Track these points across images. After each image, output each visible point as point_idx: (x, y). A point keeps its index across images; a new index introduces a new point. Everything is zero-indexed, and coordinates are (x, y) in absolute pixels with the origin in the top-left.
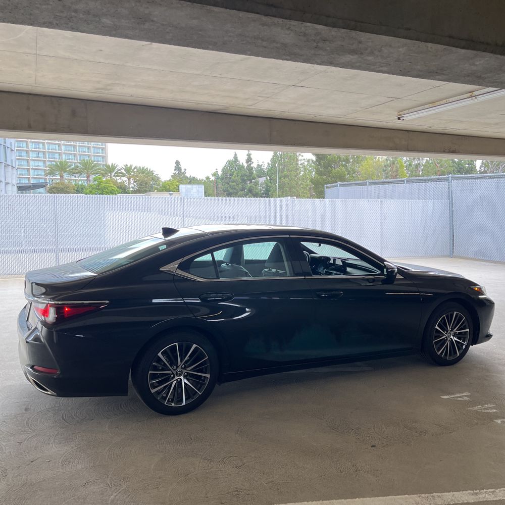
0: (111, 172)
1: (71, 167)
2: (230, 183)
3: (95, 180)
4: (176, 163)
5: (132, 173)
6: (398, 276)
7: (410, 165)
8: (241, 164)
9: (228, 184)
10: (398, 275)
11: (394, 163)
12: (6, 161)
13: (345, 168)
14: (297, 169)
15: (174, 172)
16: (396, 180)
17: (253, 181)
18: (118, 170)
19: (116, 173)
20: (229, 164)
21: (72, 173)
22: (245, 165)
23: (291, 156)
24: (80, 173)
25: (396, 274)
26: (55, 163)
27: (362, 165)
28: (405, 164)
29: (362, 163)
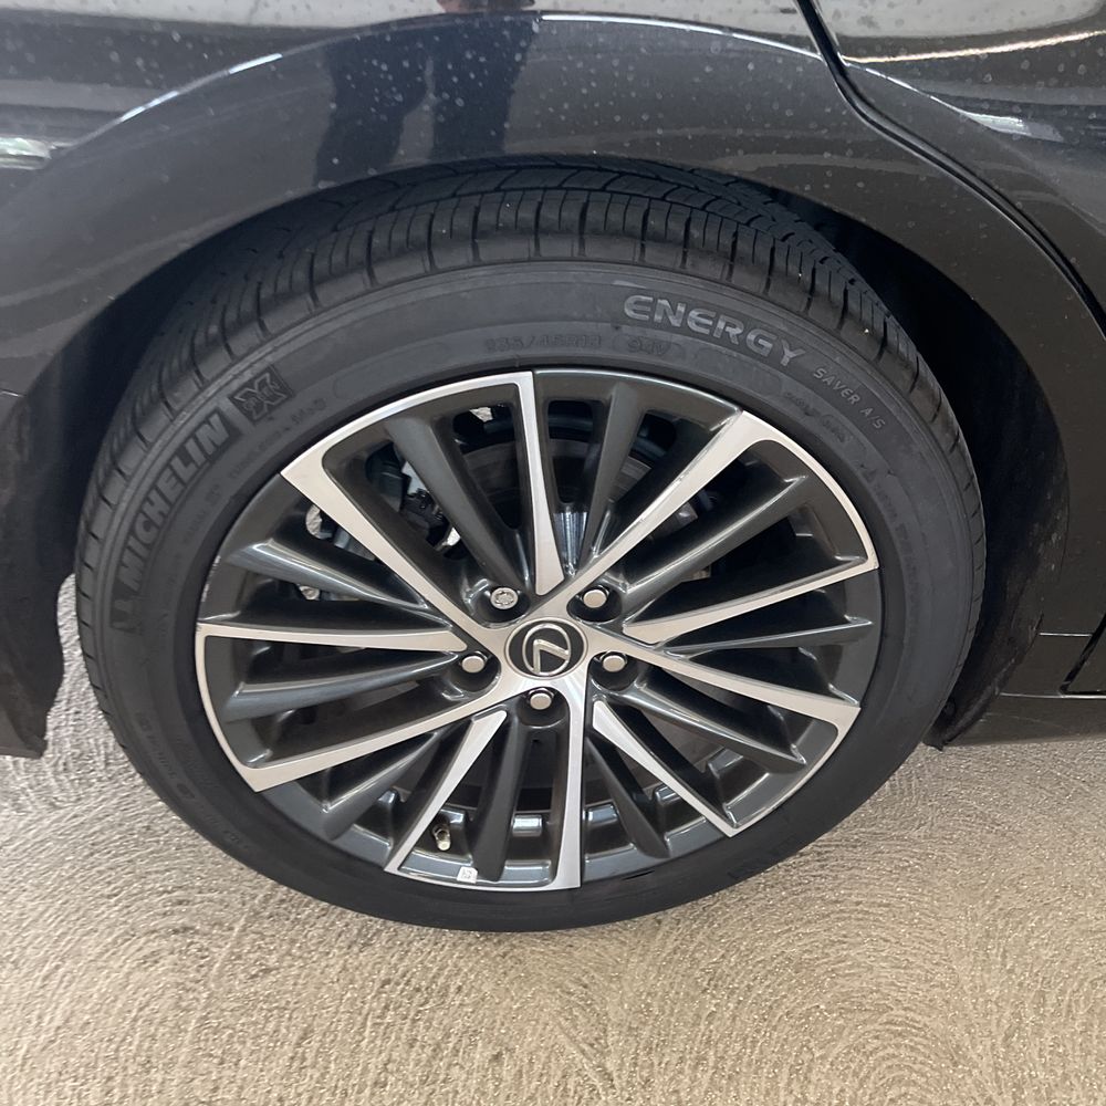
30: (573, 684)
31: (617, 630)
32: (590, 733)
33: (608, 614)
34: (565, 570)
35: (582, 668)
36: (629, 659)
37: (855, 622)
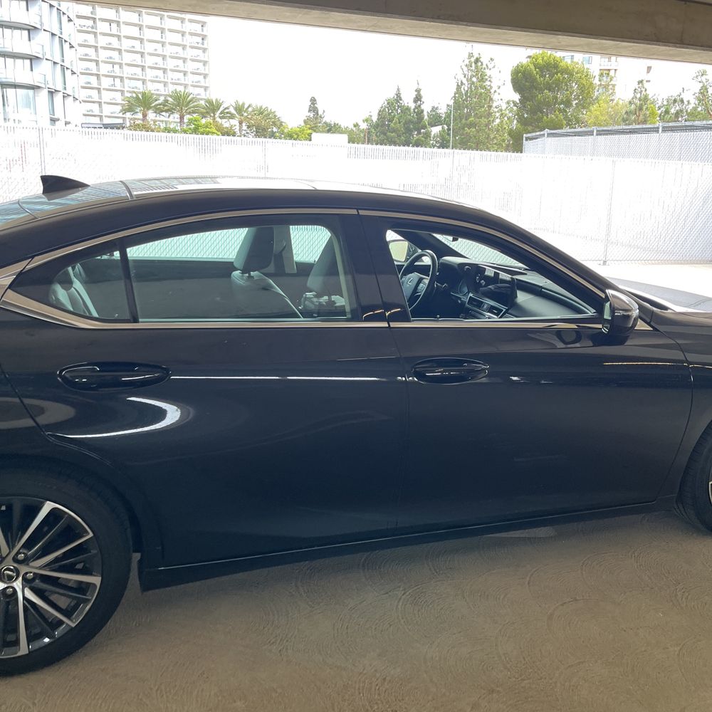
0: (214, 111)
1: (157, 102)
2: (389, 134)
3: (190, 122)
4: (311, 100)
5: (245, 114)
6: (642, 326)
7: (667, 112)
8: (406, 105)
9: (385, 134)
10: (640, 322)
11: (641, 109)
12: (65, 88)
13: (563, 115)
14: (490, 114)
15: (309, 114)
16: (644, 126)
17: (422, 131)
18: (226, 109)
19: (221, 113)
20: (388, 103)
21: (158, 111)
22: (412, 106)
23: (481, 94)
24: (171, 111)
25: (636, 320)
26: (134, 95)
27: (590, 111)
28: (659, 112)
29: (591, 108)
30: (18, 585)
31: (28, 564)
32: (25, 598)
33: (25, 562)
34: (10, 549)
35: (20, 578)
36: (34, 574)
37: (94, 552)
